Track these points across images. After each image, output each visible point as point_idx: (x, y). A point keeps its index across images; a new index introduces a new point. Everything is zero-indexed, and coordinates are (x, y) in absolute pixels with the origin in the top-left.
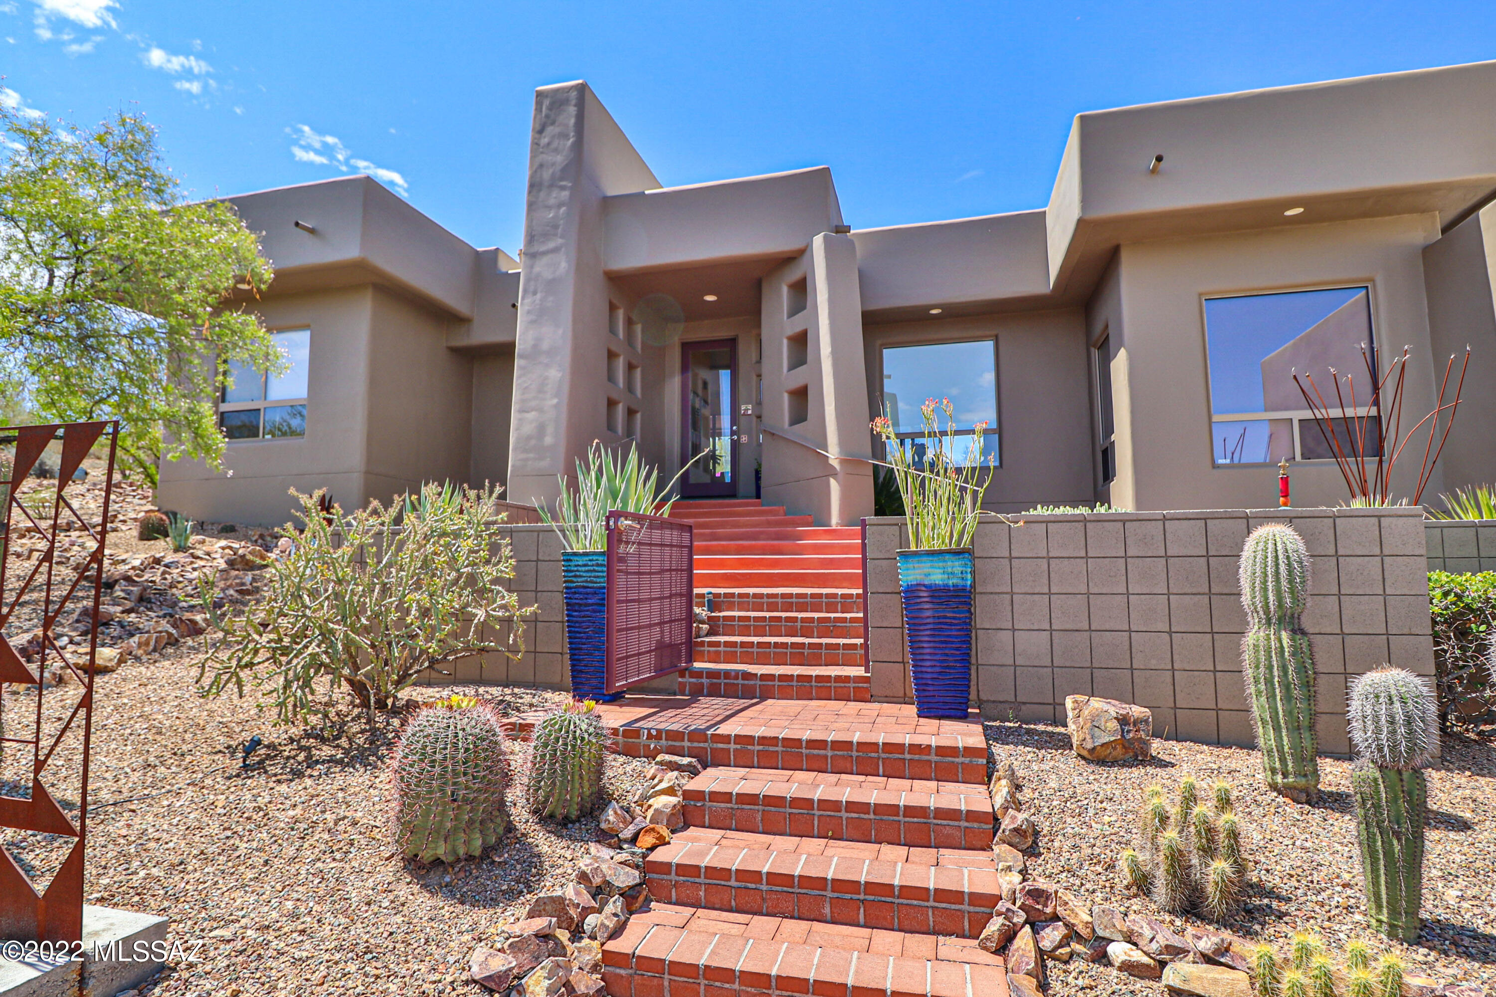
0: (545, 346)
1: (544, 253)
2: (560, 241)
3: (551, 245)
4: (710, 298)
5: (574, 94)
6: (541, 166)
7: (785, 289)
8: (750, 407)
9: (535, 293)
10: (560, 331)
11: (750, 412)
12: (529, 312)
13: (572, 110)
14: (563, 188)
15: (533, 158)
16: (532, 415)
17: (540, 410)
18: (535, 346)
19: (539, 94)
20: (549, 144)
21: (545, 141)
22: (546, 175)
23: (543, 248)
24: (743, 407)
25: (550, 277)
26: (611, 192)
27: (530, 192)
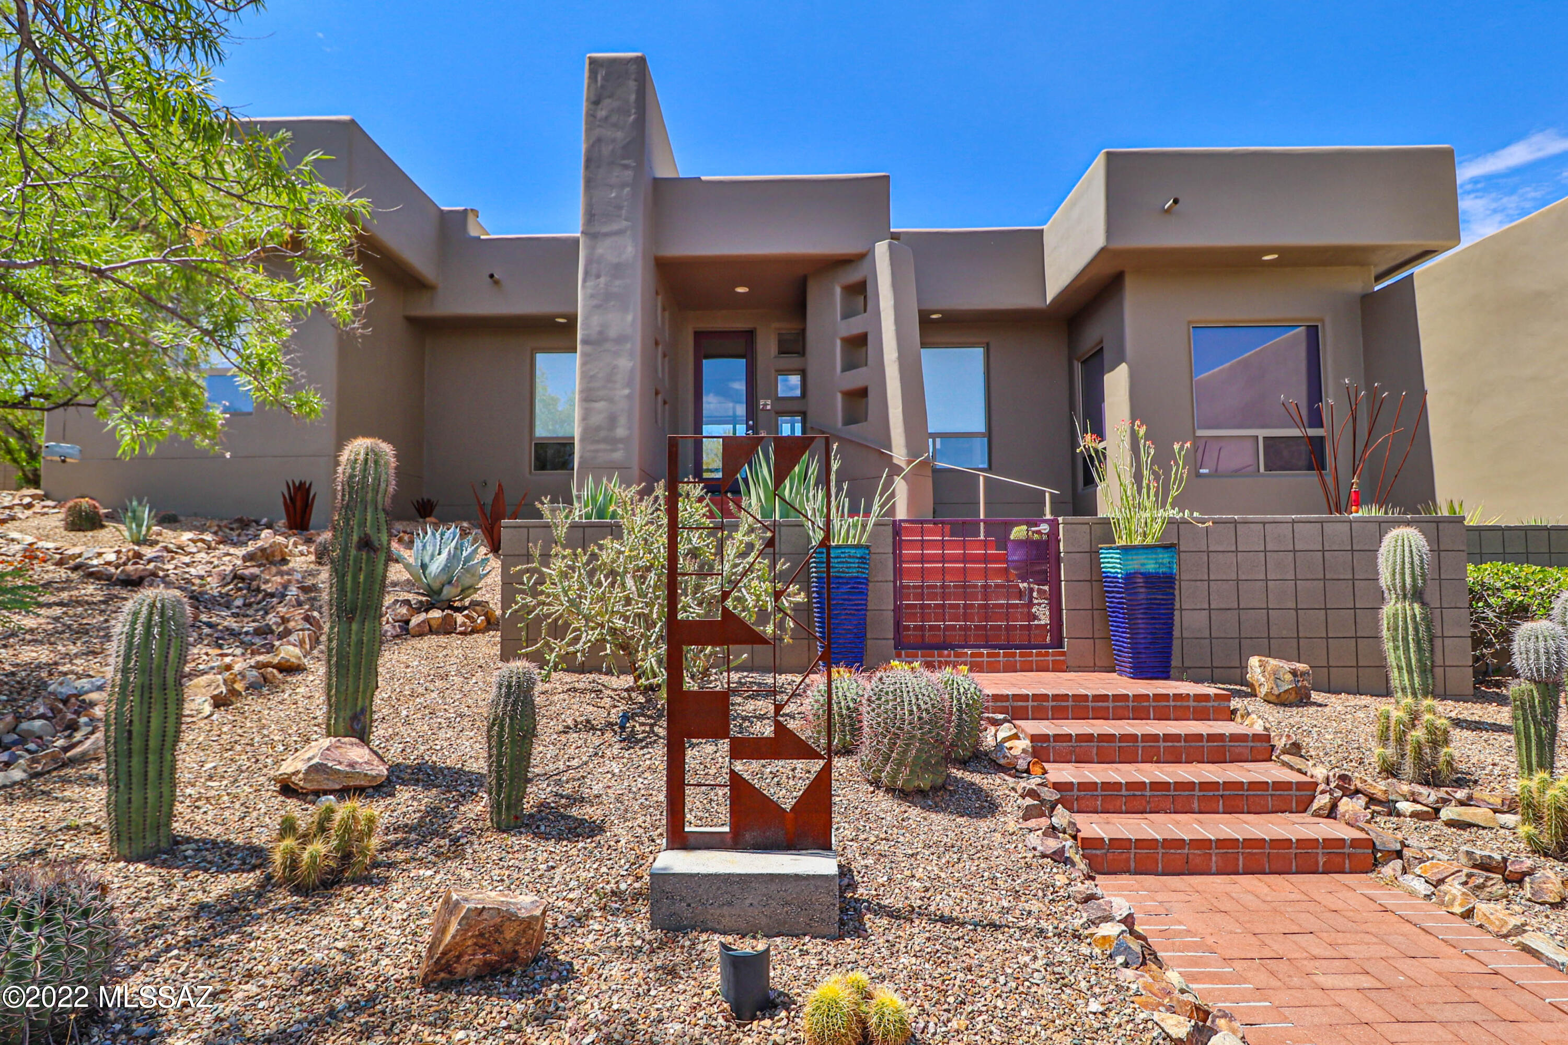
0: (612, 333)
1: (606, 235)
2: (624, 224)
3: (615, 227)
4: (740, 290)
5: (633, 68)
6: (599, 140)
7: (838, 290)
8: (769, 402)
9: (598, 276)
10: (629, 318)
11: (769, 407)
12: (592, 296)
13: (632, 84)
14: (626, 167)
15: (589, 130)
16: (600, 405)
17: (610, 400)
18: (601, 333)
19: (593, 61)
20: (606, 118)
21: (602, 113)
22: (606, 150)
23: (605, 229)
24: (762, 402)
25: (615, 260)
26: (659, 174)
27: (587, 167)
